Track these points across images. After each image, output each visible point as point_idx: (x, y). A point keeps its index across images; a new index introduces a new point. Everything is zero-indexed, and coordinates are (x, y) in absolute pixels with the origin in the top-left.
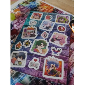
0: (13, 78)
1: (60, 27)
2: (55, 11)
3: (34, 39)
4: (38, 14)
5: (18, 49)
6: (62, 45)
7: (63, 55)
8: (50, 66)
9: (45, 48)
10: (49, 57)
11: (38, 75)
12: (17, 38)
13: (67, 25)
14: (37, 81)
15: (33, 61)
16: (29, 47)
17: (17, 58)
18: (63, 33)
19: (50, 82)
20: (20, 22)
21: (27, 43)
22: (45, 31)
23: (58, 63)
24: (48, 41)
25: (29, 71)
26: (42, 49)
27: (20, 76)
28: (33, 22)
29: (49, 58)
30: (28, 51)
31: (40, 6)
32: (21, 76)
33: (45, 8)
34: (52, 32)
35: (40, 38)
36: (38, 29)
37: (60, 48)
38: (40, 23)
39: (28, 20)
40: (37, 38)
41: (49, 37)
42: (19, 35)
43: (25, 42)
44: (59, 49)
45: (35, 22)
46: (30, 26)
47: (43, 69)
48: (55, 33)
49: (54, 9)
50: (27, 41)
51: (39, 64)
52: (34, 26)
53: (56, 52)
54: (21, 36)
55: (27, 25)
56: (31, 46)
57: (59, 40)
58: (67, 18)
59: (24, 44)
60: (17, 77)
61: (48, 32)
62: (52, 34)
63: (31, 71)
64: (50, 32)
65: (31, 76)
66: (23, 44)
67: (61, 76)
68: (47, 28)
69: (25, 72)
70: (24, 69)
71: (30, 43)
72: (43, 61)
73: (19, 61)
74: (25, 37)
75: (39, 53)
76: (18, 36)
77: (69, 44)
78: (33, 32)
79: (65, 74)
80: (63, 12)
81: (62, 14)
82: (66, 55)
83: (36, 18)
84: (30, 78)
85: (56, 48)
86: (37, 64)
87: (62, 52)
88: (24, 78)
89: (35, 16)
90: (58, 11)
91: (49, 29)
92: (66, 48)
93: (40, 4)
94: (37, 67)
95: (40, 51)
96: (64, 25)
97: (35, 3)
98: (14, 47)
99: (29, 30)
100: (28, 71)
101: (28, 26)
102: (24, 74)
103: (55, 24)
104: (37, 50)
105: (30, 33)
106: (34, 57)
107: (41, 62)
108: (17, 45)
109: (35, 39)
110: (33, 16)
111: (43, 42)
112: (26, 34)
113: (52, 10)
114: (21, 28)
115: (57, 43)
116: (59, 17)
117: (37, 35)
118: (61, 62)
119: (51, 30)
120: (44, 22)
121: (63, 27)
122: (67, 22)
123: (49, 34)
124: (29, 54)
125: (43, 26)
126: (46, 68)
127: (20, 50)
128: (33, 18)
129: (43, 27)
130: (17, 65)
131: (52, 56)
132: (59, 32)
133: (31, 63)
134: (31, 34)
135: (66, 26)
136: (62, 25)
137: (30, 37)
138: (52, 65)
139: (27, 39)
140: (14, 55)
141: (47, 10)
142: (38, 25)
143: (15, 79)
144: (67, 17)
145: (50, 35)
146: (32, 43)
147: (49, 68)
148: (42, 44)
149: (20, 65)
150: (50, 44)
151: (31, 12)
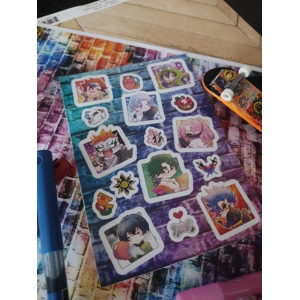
0: (155, 294)
1: (177, 99)
2: (135, 55)
3: (136, 162)
4: (92, 80)
5: (110, 211)
6: (211, 145)
7: (228, 168)
8: (218, 208)
9: (179, 172)
10: (203, 188)
11: (208, 245)
12: (82, 184)
13: (192, 88)
14: (213, 258)
15: (173, 220)
16: (137, 190)
17: (124, 238)
18: (195, 113)
19: (240, 242)
20: (51, 130)
21: (125, 184)
22: (147, 126)
23: (229, 191)
24: (175, 151)
25: (182, 249)
26: (174, 180)
27: (168, 277)
28: (96, 113)
29: (205, 192)
30: (143, 203)
31: (78, 51)
32: (171, 276)
33: (101, 55)
34: (168, 123)
35: (149, 153)
36: (127, 130)
37: (211, 154)
38: (118, 107)
39: (74, 111)
40: (140, 157)
41: (171, 139)
42: (80, 172)
43: (115, 183)
44: (212, 158)
45: (102, 111)
46: (96, 129)
47: (208, 225)
48: (176, 121)
49: (128, 51)
50: (118, 176)
51: (193, 218)
52: (106, 124)
53: (210, 170)
54: (89, 172)
55: (82, 132)
56: (139, 186)
57: (198, 136)
58: (179, 68)
59: (116, 190)
60: (164, 284)
61: (156, 126)
62: (171, 128)
63: (187, 246)
64: (162, 125)
65: (194, 258)
66: (113, 193)
67: (253, 217)
68: (149, 115)
69: (175, 257)
70: (166, 253)
71: (133, 178)
72: (196, 207)
73: (138, 242)
74: (105, 169)
75: (173, 192)
76: (77, 175)
77: (223, 135)
78: (115, 143)
79: (258, 207)
80: (160, 54)
81: (159, 58)
82: (233, 164)
83: (95, 99)
84: (194, 263)
85: (205, 159)
86: (189, 221)
87: (222, 163)
88: (181, 272)
89: (85, 90)
90: (143, 55)
91: (155, 116)
92: (223, 149)
93: (73, 45)
94: (193, 230)
95: (171, 186)
96: (185, 91)
97: (53, 45)
98: (95, 215)
99: (102, 143)
100: (179, 250)
101: (88, 130)
102: (176, 265)
103: (161, 95)
104: (164, 186)
105: (111, 150)
106: (167, 210)
107: (192, 211)
108: (97, 205)
109: (137, 160)
110: (81, 92)
111: (164, 161)
112: (102, 159)
113: (123, 54)
114: (71, 146)
115: (197, 146)
116: (158, 71)
117: (135, 147)
118: (233, 187)
119: (160, 117)
120: (127, 102)
121: (186, 96)
122: (185, 79)
123: (165, 130)
124: (152, 209)
125: (132, 114)
126: (213, 220)
127: (119, 212)
128: (86, 101)
129: (135, 116)
130: (139, 257)
131: (207, 183)
132: (184, 115)
133: (173, 228)
134: (115, 151)
135: (191, 92)
136: (178, 92)
137: (120, 161)
138: (220, 204)
139: (116, 173)
140: (112, 236)
141: (109, 57)
142: (119, 118)
143: (161, 292)
144: (177, 63)
145: (169, 131)
146: (137, 176)
147: (219, 214)
148: (164, 165)
149: (149, 250)
150: (185, 156)
151: (62, 84)
